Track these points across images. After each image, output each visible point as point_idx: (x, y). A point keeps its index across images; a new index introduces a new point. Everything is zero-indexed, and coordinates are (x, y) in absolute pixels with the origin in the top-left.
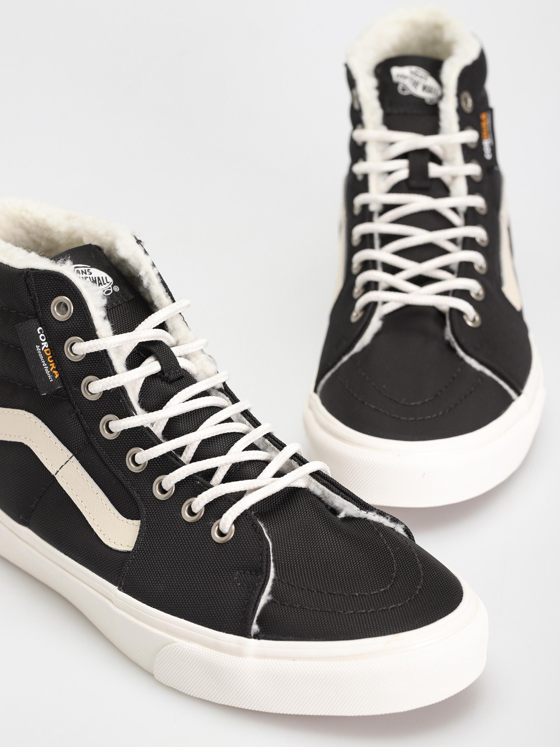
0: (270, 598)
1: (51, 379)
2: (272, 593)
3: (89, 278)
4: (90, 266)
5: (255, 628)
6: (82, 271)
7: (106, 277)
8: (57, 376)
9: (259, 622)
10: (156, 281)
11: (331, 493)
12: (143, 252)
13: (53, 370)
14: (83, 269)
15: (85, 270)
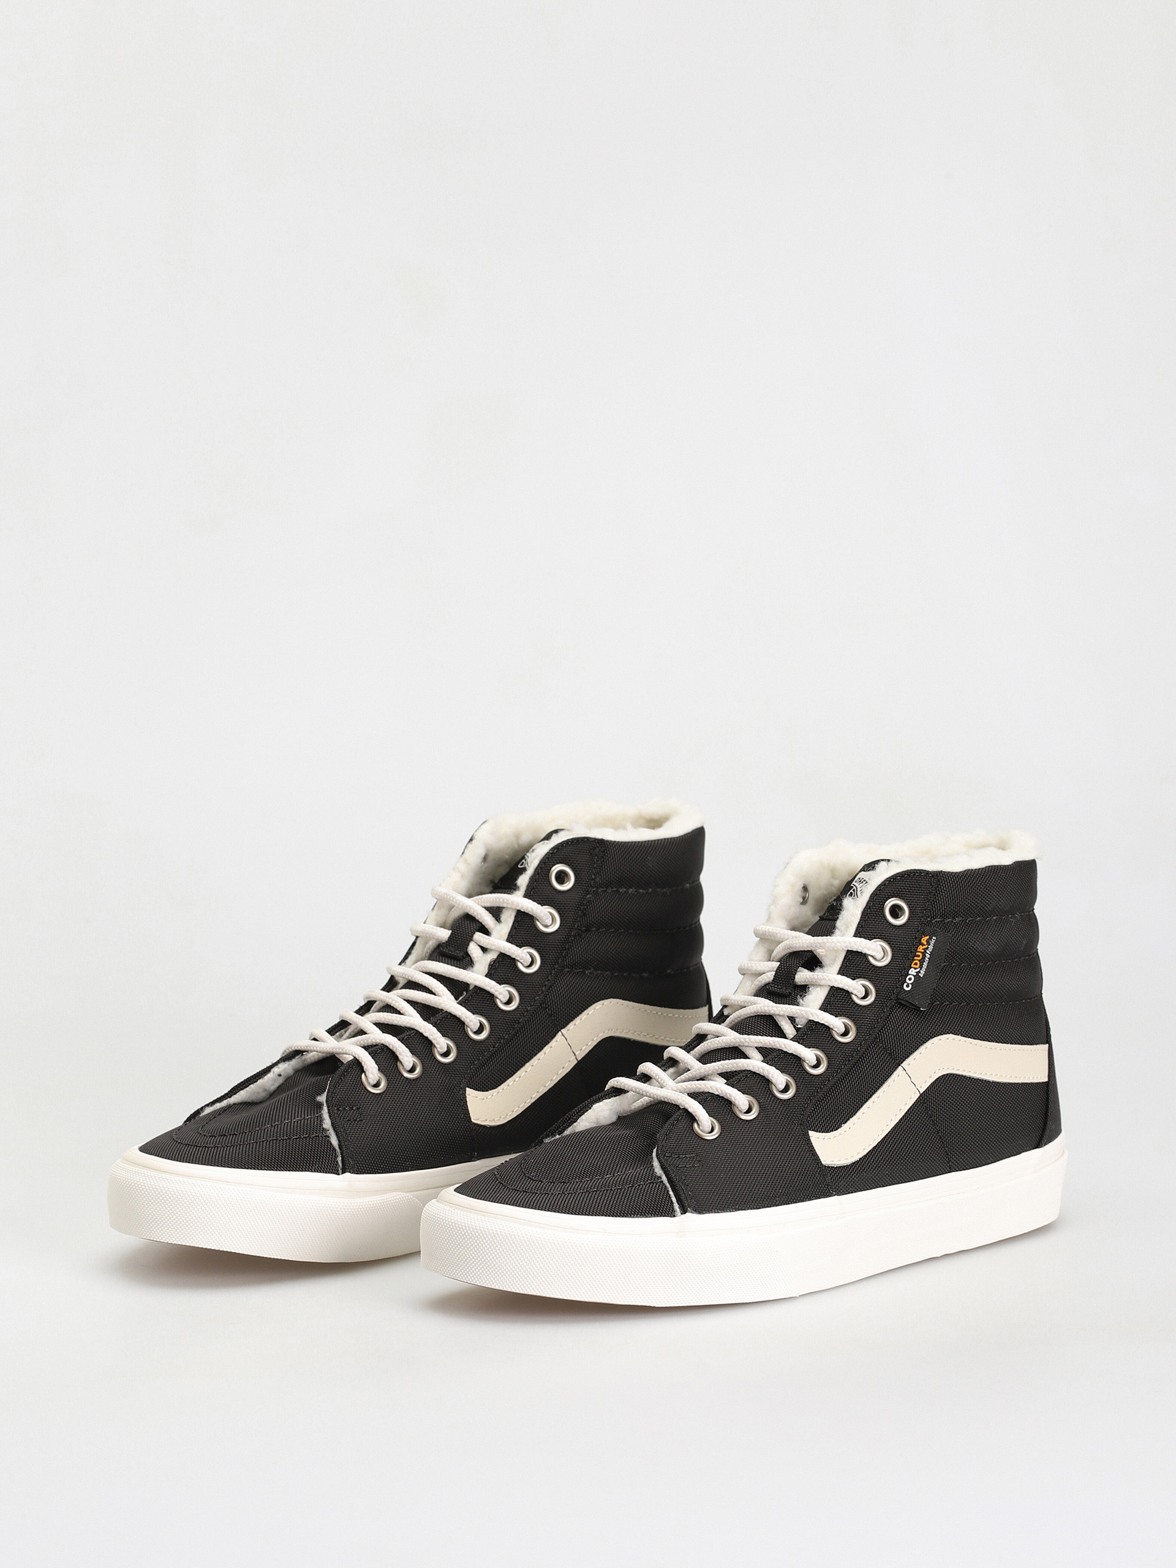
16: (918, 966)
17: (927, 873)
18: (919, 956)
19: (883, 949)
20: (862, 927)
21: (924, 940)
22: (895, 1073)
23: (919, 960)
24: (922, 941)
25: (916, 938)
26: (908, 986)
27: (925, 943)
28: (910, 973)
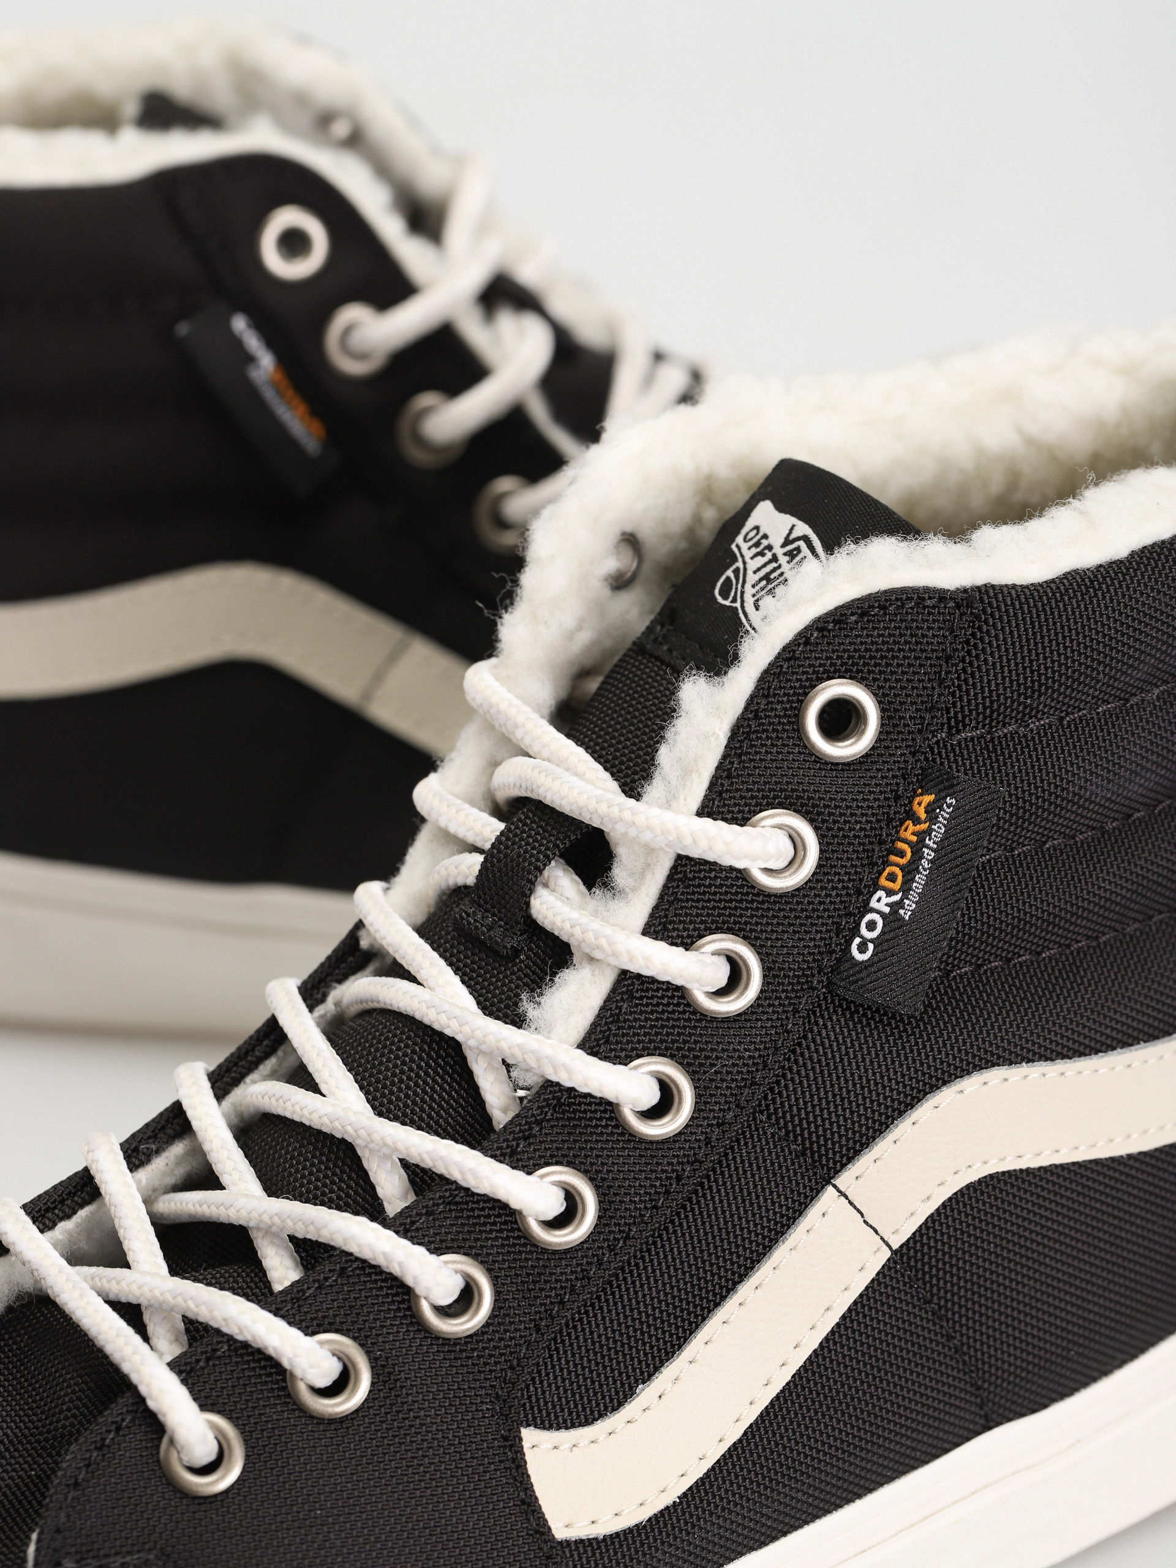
16: (897, 886)
17: (941, 596)
18: (902, 854)
19: (791, 837)
20: (729, 777)
21: (922, 803)
22: (813, 1214)
23: (902, 868)
24: (915, 807)
25: (897, 798)
26: (862, 948)
27: (923, 816)
28: (873, 904)
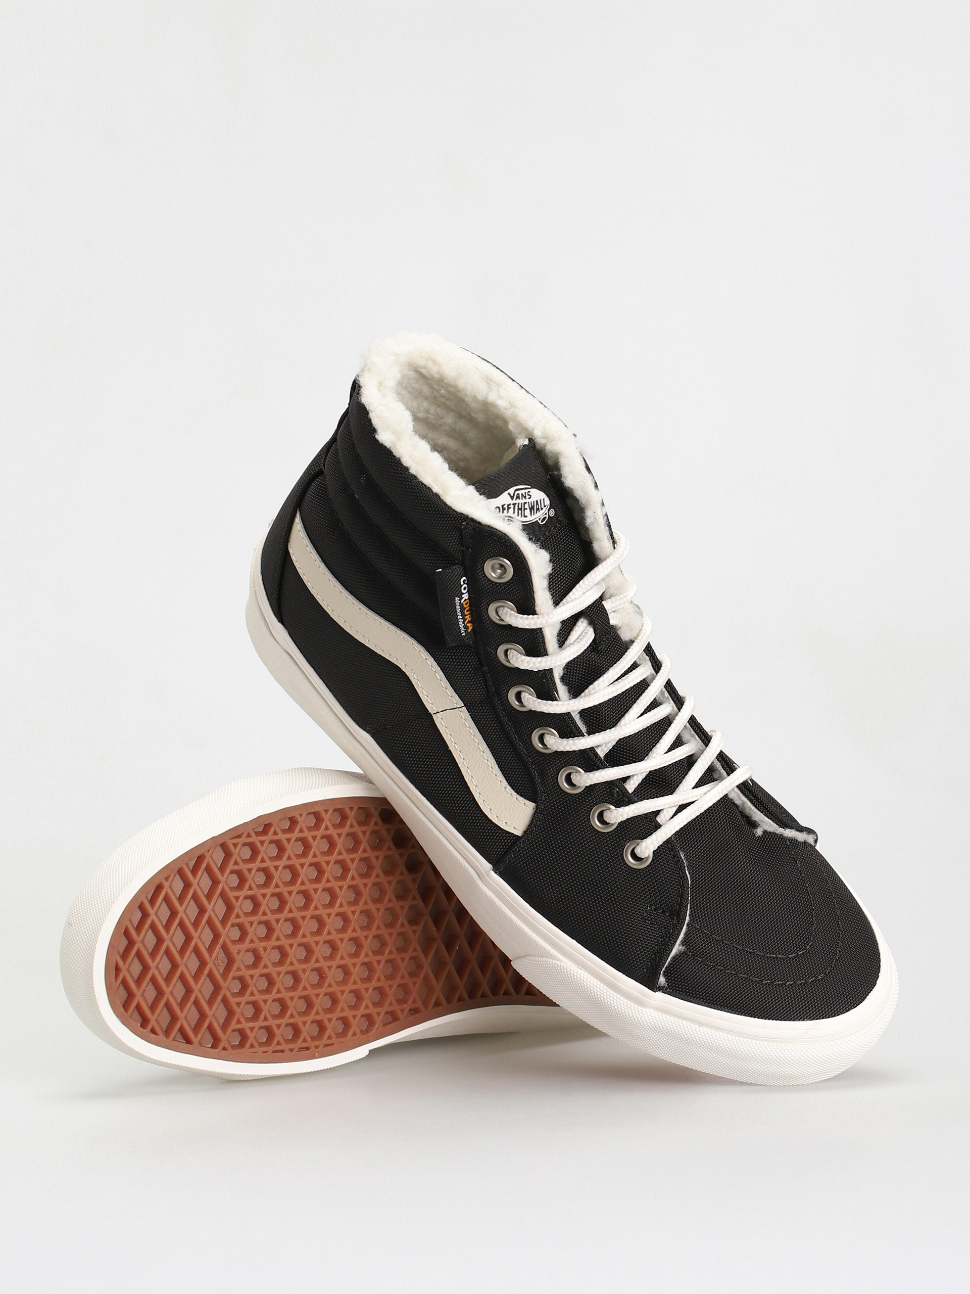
0: (682, 948)
1: (463, 633)
2: (683, 943)
3: (527, 504)
4: (530, 487)
5: (662, 980)
6: (522, 494)
7: (544, 499)
8: (470, 628)
9: (665, 975)
10: (602, 521)
11: (753, 807)
12: (593, 485)
13: (468, 623)
14: (523, 492)
15: (525, 493)
